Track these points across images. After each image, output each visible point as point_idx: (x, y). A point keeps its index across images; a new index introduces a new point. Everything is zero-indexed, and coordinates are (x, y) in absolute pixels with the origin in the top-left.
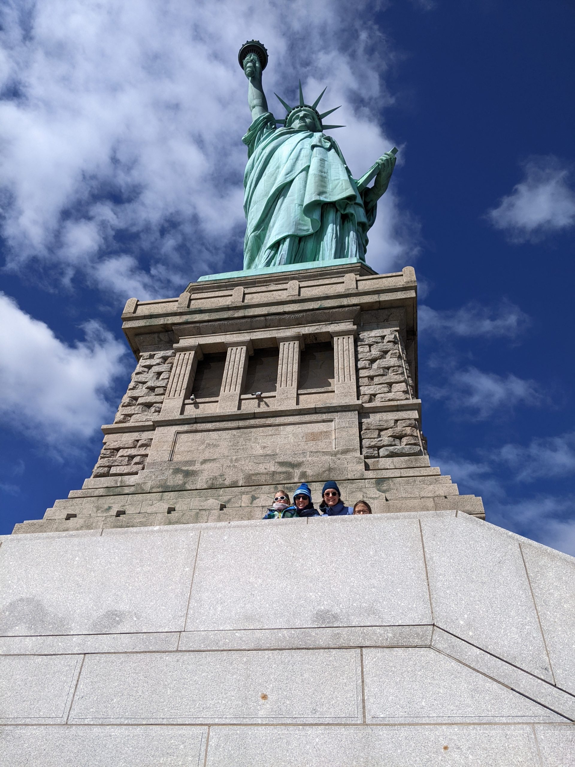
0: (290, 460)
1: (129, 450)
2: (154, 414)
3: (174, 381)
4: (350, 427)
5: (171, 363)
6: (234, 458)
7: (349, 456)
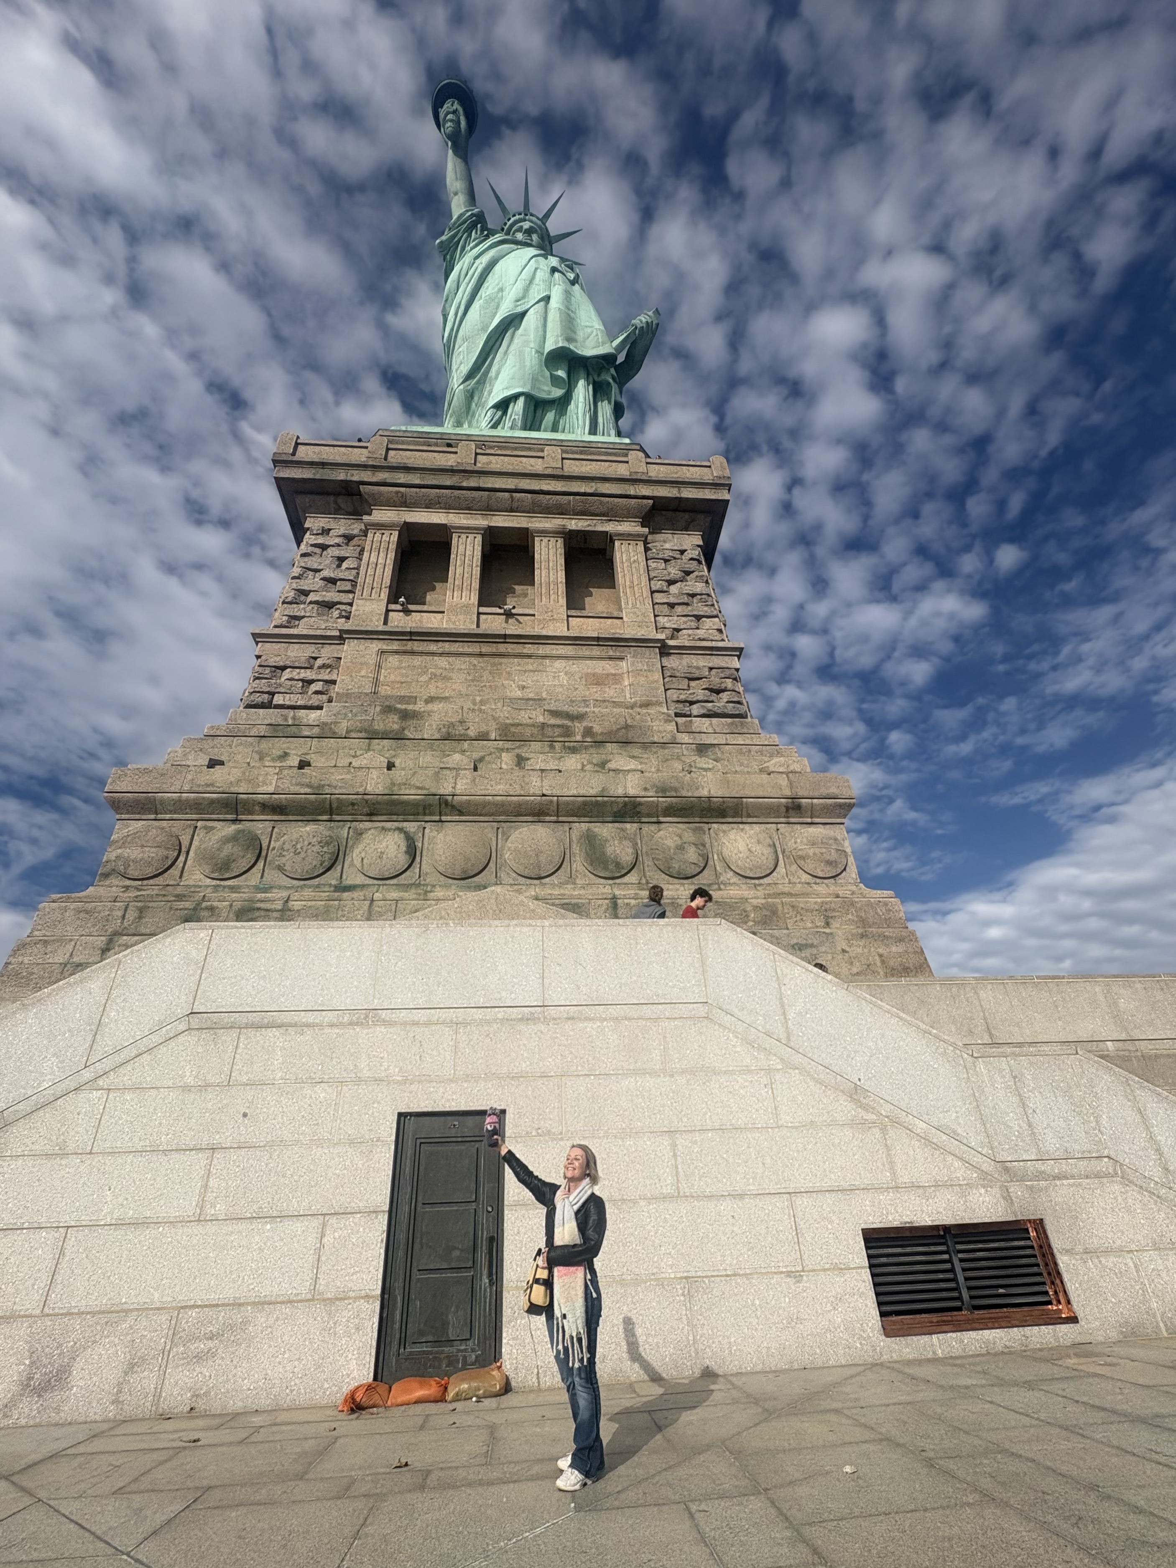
0: (566, 708)
1: (302, 671)
2: (339, 620)
3: (369, 573)
4: (649, 671)
5: (359, 546)
6: (478, 699)
7: (652, 710)
